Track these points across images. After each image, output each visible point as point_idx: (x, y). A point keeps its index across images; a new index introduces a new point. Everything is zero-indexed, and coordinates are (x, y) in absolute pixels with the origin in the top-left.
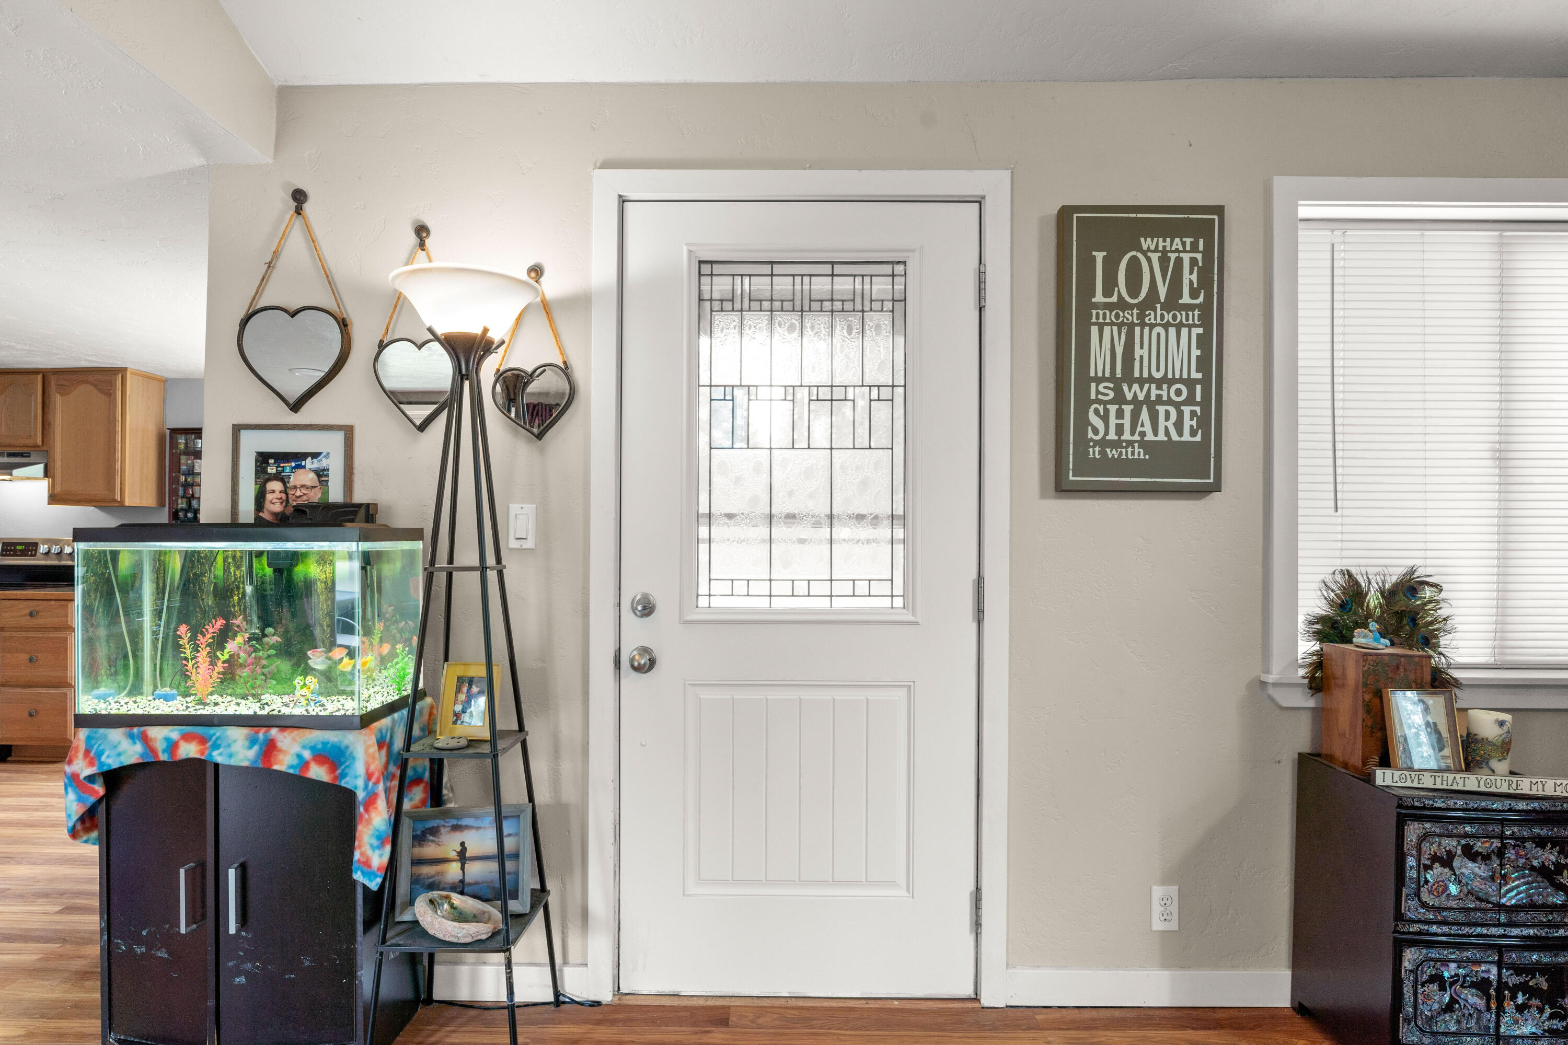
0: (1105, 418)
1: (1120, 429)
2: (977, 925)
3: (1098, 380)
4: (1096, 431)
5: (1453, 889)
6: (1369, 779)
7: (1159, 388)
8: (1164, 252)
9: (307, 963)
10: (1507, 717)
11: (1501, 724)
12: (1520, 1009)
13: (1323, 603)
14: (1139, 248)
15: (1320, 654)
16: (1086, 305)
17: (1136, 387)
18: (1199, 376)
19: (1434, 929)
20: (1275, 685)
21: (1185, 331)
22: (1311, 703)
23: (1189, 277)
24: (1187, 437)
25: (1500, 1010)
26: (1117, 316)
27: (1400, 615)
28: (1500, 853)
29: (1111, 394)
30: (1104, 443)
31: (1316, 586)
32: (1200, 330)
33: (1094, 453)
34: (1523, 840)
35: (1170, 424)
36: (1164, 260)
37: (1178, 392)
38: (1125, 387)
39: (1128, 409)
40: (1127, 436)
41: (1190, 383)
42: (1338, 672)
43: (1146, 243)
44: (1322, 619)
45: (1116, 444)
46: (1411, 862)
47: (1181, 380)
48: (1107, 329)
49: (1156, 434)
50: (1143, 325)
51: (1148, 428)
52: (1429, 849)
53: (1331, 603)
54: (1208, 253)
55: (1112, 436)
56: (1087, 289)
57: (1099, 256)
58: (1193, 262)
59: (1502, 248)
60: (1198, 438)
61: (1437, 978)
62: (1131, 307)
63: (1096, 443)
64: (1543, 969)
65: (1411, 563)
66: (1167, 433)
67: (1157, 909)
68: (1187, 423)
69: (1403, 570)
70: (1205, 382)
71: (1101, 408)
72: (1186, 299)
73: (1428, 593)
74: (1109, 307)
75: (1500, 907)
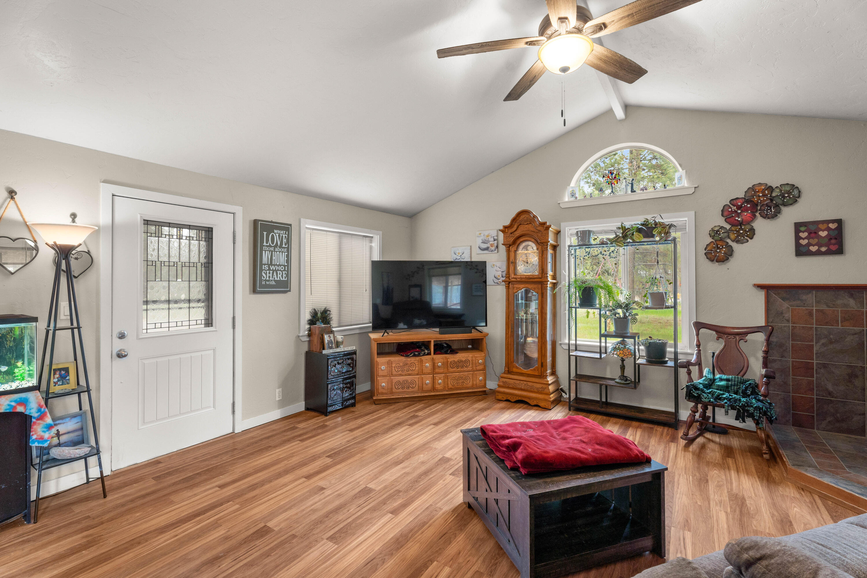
0: (266, 274)
1: (269, 277)
2: (233, 412)
3: (265, 265)
4: (264, 277)
5: (336, 371)
6: (322, 352)
7: (278, 267)
8: (279, 234)
9: (3, 487)
10: (343, 337)
11: (342, 338)
12: (346, 391)
13: (310, 316)
14: (274, 233)
15: (310, 328)
16: (262, 246)
17: (273, 266)
18: (286, 264)
19: (333, 380)
20: (301, 336)
21: (283, 253)
22: (308, 339)
23: (285, 241)
24: (284, 279)
25: (343, 392)
26: (269, 249)
27: (324, 318)
28: (343, 362)
29: (268, 268)
30: (266, 280)
31: (309, 312)
32: (287, 253)
33: (264, 283)
34: (346, 359)
35: (280, 276)
36: (279, 236)
37: (282, 268)
38: (271, 267)
39: (271, 272)
40: (271, 279)
41: (285, 266)
42: (314, 332)
43: (275, 231)
44: (310, 320)
45: (269, 281)
46: (329, 367)
47: (283, 265)
48: (267, 252)
49: (277, 278)
50: (275, 251)
51: (276, 277)
52: (332, 364)
53: (312, 316)
54: (288, 235)
55: (268, 279)
56: (262, 242)
57: (265, 233)
58: (285, 237)
59: (340, 238)
60: (286, 279)
61: (334, 389)
62: (272, 247)
63: (264, 280)
64: (349, 383)
65: (326, 305)
66: (280, 278)
67: (277, 395)
68: (284, 275)
69: (324, 307)
70: (288, 266)
71: (265, 272)
72: (284, 246)
73: (328, 312)
74: (267, 246)
75: (343, 373)
